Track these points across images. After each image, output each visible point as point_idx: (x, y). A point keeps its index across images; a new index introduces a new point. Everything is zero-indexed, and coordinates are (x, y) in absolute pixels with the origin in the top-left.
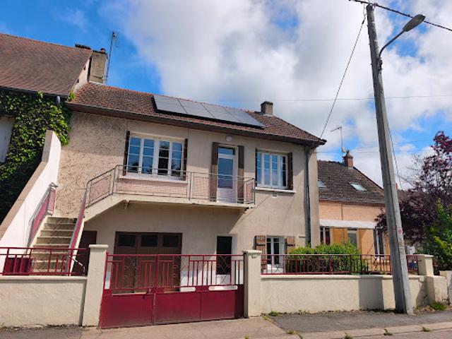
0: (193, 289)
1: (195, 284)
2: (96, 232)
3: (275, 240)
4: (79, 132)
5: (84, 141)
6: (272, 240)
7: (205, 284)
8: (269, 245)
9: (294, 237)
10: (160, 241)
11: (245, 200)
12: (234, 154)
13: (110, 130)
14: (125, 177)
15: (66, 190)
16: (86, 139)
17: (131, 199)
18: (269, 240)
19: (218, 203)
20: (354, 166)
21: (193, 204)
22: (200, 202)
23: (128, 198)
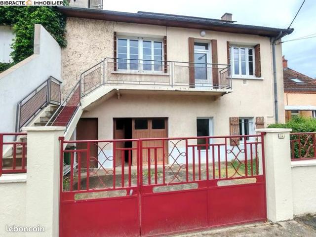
0: (195, 186)
1: (197, 179)
2: (97, 119)
3: (245, 121)
4: (74, 35)
5: (79, 43)
6: (243, 121)
7: (211, 178)
8: (240, 125)
9: (263, 118)
10: (150, 124)
11: (220, 85)
12: (207, 48)
13: (99, 32)
14: (116, 72)
15: (69, 85)
16: (80, 41)
17: (120, 88)
18: (240, 121)
19: (197, 89)
20: (288, 67)
21: (176, 91)
22: (182, 89)
23: (118, 88)
